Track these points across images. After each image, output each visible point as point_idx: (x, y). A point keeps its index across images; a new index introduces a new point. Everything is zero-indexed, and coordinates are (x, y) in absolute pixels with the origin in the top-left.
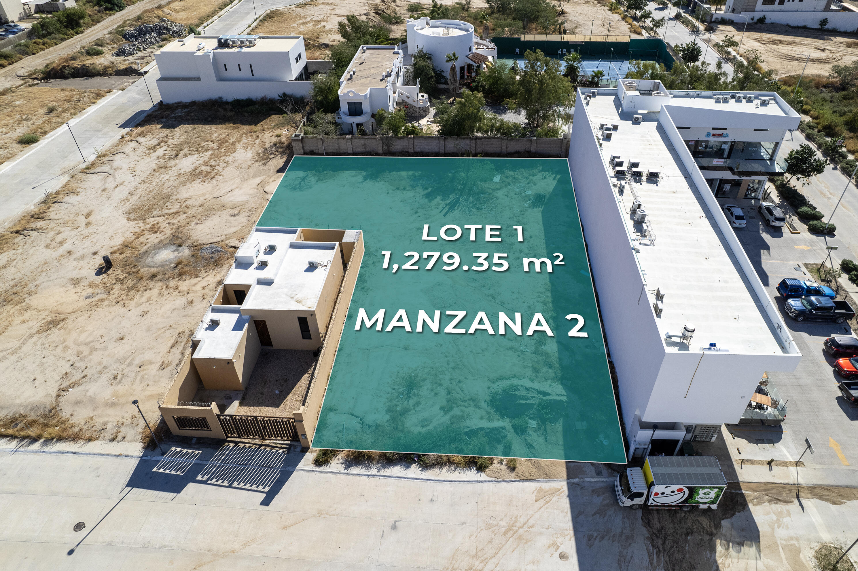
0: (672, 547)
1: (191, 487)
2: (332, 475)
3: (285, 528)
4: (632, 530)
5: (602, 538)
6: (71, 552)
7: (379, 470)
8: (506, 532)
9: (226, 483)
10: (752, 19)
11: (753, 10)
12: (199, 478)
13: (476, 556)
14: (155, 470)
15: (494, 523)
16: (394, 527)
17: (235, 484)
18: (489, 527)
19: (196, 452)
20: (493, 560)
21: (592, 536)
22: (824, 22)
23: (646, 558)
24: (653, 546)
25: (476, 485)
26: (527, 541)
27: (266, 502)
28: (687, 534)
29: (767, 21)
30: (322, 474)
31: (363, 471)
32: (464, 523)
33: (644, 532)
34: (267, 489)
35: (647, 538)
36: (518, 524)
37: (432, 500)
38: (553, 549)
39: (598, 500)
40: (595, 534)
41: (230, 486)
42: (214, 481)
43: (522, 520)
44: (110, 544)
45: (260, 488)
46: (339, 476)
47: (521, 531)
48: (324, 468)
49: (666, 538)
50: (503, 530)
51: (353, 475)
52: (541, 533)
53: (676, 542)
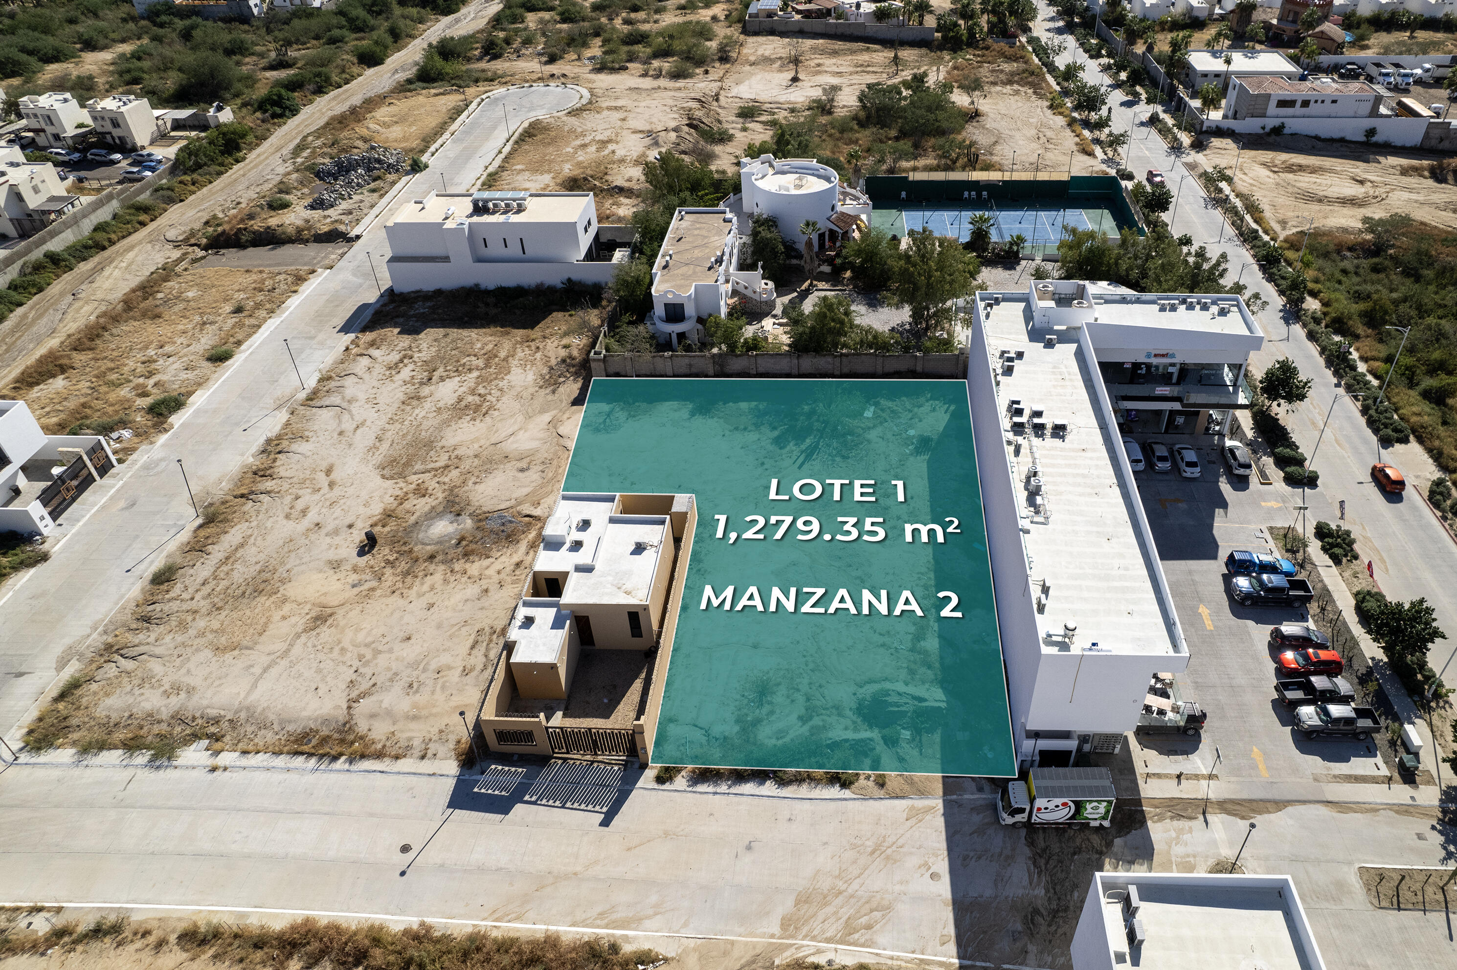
0: (1055, 867)
1: (519, 808)
2: (676, 794)
3: (629, 849)
4: (1013, 849)
5: (979, 858)
6: (403, 874)
7: (730, 787)
8: (873, 852)
9: (558, 803)
10: (1263, 128)
11: (1264, 116)
12: (527, 798)
13: (838, 877)
14: (476, 790)
15: (860, 843)
16: (749, 848)
17: (568, 805)
18: (854, 847)
19: (520, 770)
20: (858, 880)
21: (968, 856)
22: (1371, 132)
23: (1026, 877)
24: (1035, 866)
25: (840, 802)
26: (895, 861)
27: (605, 823)
28: (1074, 854)
29: (1286, 131)
30: (666, 793)
31: (711, 789)
32: (826, 843)
33: (1027, 851)
34: (605, 809)
35: (1030, 858)
36: (886, 844)
37: (790, 819)
38: (923, 870)
39: (977, 819)
40: (972, 854)
41: (563, 807)
42: (544, 802)
43: (890, 840)
44: (442, 866)
45: (597, 808)
46: (685, 794)
47: (889, 851)
48: (667, 786)
49: (1050, 857)
50: (870, 850)
51: (701, 793)
52: (911, 853)
53: (1060, 861)
